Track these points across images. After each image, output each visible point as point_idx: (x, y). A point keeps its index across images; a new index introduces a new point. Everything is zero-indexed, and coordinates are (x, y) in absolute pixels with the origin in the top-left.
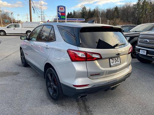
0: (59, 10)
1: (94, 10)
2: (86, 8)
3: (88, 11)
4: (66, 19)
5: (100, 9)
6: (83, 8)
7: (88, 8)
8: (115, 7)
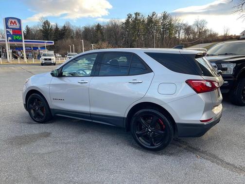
0: (9, 24)
1: (65, 27)
2: (49, 24)
3: (54, 27)
4: (24, 40)
5: (72, 26)
6: (44, 23)
7: (53, 24)
8: (96, 24)
